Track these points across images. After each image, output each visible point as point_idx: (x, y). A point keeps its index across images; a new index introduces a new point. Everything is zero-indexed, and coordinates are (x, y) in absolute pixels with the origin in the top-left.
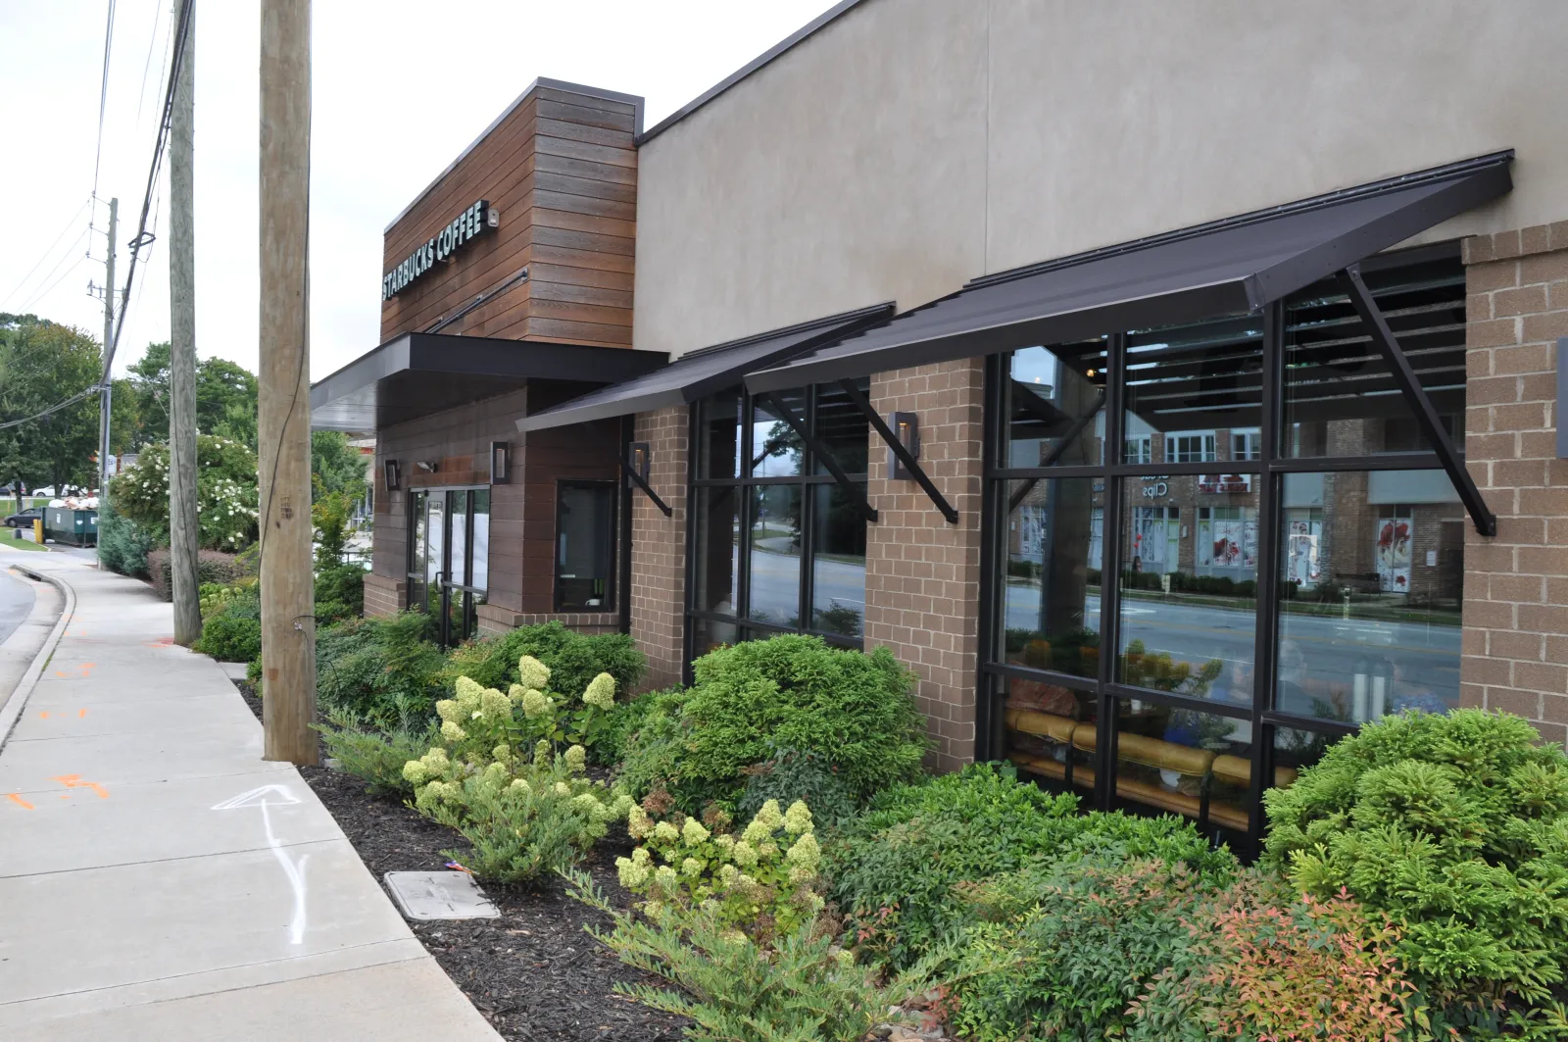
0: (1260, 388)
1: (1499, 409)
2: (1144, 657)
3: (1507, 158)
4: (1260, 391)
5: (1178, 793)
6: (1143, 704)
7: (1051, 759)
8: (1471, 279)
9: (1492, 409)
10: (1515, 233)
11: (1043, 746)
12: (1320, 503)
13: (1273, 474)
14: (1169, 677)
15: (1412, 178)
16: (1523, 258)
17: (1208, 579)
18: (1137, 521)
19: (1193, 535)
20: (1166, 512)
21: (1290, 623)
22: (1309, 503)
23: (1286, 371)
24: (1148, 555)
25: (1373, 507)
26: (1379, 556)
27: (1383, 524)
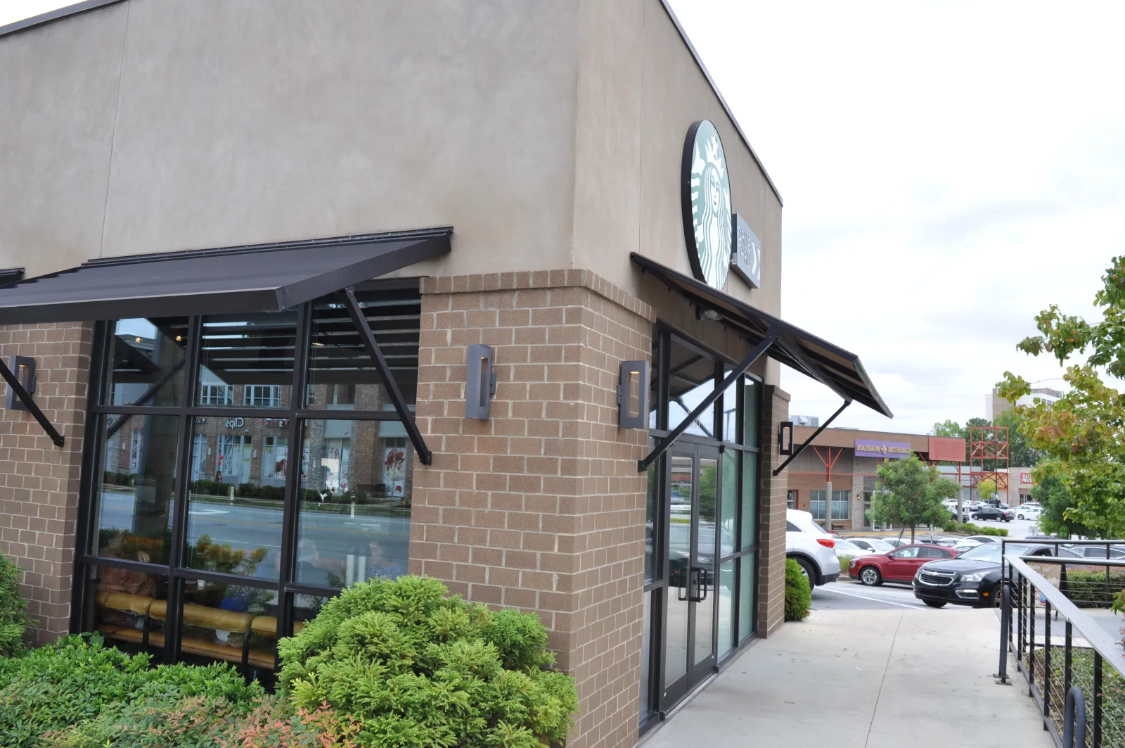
0: (293, 359)
1: (436, 385)
2: (210, 547)
3: (449, 232)
4: (292, 361)
5: (228, 646)
6: (207, 581)
7: (133, 628)
8: (424, 302)
9: (432, 384)
10: (450, 278)
11: (126, 618)
12: (349, 436)
13: (299, 419)
14: (227, 561)
15: (394, 235)
16: (453, 294)
17: (269, 488)
18: (220, 445)
19: (260, 457)
20: (242, 439)
21: (308, 519)
22: (342, 436)
23: (311, 348)
24: (227, 470)
25: (382, 439)
26: (385, 472)
27: (388, 451)
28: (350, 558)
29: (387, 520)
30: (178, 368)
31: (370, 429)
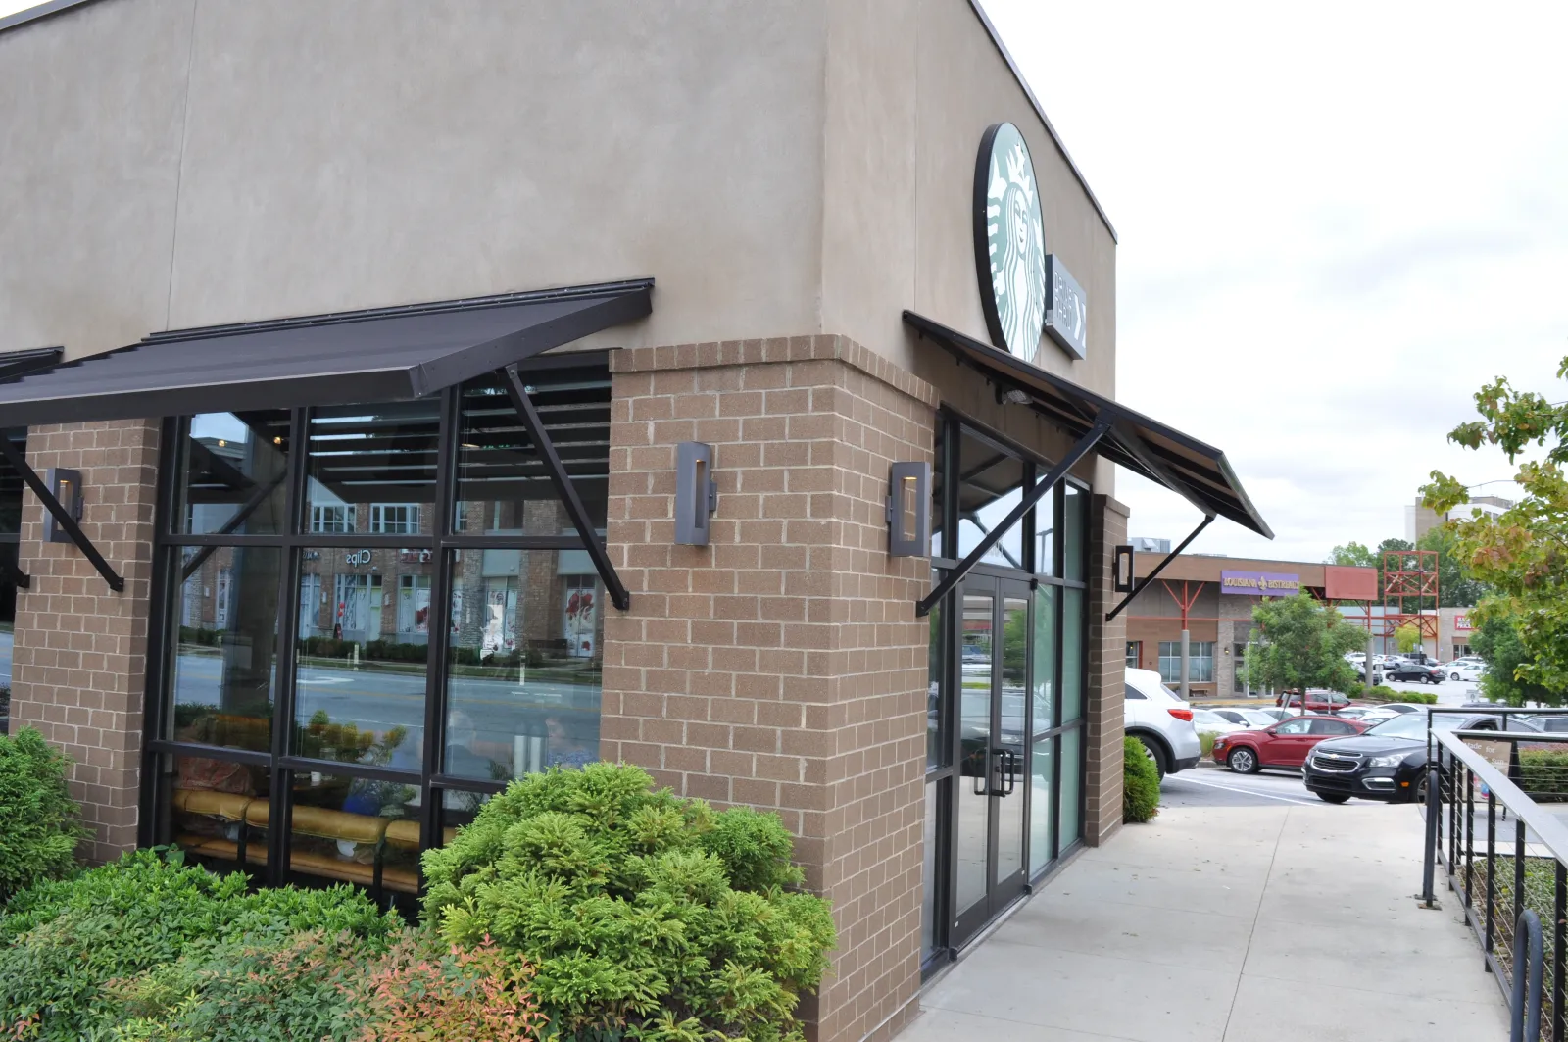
0: (435, 467)
1: (634, 499)
2: (328, 727)
3: (649, 285)
4: (435, 470)
5: (354, 862)
6: (324, 775)
7: (224, 839)
8: (616, 385)
9: (628, 498)
10: (651, 349)
11: (215, 826)
12: (516, 573)
13: (445, 549)
14: (351, 747)
15: (573, 291)
16: (656, 372)
17: (407, 646)
18: (339, 588)
19: (395, 605)
20: (369, 579)
21: (460, 687)
22: (507, 573)
23: (460, 456)
24: (349, 623)
25: (562, 577)
26: (567, 623)
27: (571, 593)
28: (520, 740)
29: (571, 689)
30: (277, 482)
31: (544, 564)
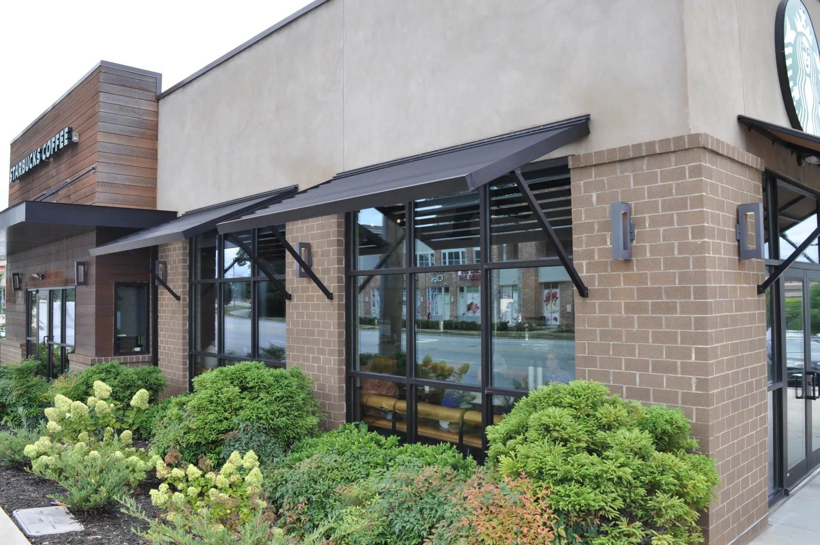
1: (587, 237)
2: (431, 364)
3: (587, 118)
4: (479, 230)
5: (449, 432)
6: (431, 387)
7: (385, 419)
8: (573, 176)
9: (584, 236)
10: (591, 154)
11: (380, 413)
12: (516, 283)
13: (486, 270)
14: (443, 373)
15: (545, 127)
16: (595, 166)
17: (463, 322)
18: (429, 295)
19: (457, 301)
20: (443, 289)
21: (499, 343)
22: (511, 283)
23: (491, 220)
25: (541, 283)
26: (545, 308)
27: (546, 292)
28: (531, 369)
29: (551, 342)
30: (400, 242)
31: (531, 278)
